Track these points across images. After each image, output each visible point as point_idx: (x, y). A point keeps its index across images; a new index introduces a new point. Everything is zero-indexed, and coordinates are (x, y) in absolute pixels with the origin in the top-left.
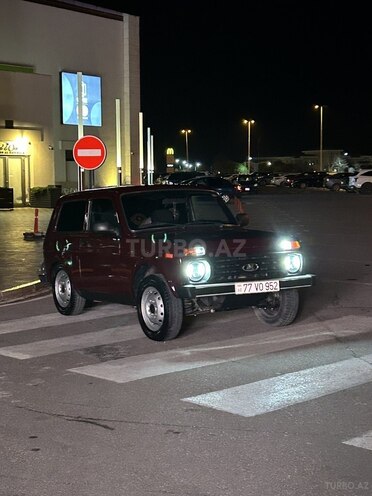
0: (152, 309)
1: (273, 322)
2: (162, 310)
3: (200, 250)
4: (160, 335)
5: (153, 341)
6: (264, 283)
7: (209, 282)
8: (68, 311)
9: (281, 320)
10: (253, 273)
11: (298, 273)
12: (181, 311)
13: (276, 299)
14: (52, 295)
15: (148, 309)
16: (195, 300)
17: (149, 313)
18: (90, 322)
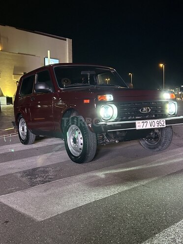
0: (75, 141)
1: (154, 148)
2: (82, 141)
3: (109, 97)
4: (81, 159)
5: (75, 164)
6: (156, 121)
7: (116, 121)
8: (25, 142)
9: (160, 147)
10: (146, 114)
11: (175, 115)
12: (95, 142)
13: (156, 133)
14: (17, 133)
15: (72, 140)
16: (104, 134)
17: (72, 143)
18: (37, 149)
